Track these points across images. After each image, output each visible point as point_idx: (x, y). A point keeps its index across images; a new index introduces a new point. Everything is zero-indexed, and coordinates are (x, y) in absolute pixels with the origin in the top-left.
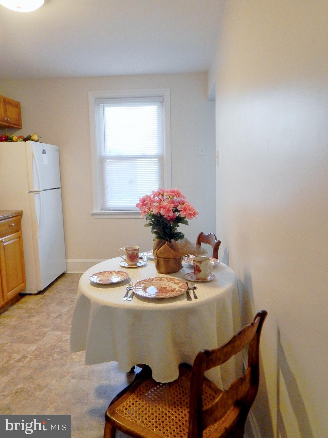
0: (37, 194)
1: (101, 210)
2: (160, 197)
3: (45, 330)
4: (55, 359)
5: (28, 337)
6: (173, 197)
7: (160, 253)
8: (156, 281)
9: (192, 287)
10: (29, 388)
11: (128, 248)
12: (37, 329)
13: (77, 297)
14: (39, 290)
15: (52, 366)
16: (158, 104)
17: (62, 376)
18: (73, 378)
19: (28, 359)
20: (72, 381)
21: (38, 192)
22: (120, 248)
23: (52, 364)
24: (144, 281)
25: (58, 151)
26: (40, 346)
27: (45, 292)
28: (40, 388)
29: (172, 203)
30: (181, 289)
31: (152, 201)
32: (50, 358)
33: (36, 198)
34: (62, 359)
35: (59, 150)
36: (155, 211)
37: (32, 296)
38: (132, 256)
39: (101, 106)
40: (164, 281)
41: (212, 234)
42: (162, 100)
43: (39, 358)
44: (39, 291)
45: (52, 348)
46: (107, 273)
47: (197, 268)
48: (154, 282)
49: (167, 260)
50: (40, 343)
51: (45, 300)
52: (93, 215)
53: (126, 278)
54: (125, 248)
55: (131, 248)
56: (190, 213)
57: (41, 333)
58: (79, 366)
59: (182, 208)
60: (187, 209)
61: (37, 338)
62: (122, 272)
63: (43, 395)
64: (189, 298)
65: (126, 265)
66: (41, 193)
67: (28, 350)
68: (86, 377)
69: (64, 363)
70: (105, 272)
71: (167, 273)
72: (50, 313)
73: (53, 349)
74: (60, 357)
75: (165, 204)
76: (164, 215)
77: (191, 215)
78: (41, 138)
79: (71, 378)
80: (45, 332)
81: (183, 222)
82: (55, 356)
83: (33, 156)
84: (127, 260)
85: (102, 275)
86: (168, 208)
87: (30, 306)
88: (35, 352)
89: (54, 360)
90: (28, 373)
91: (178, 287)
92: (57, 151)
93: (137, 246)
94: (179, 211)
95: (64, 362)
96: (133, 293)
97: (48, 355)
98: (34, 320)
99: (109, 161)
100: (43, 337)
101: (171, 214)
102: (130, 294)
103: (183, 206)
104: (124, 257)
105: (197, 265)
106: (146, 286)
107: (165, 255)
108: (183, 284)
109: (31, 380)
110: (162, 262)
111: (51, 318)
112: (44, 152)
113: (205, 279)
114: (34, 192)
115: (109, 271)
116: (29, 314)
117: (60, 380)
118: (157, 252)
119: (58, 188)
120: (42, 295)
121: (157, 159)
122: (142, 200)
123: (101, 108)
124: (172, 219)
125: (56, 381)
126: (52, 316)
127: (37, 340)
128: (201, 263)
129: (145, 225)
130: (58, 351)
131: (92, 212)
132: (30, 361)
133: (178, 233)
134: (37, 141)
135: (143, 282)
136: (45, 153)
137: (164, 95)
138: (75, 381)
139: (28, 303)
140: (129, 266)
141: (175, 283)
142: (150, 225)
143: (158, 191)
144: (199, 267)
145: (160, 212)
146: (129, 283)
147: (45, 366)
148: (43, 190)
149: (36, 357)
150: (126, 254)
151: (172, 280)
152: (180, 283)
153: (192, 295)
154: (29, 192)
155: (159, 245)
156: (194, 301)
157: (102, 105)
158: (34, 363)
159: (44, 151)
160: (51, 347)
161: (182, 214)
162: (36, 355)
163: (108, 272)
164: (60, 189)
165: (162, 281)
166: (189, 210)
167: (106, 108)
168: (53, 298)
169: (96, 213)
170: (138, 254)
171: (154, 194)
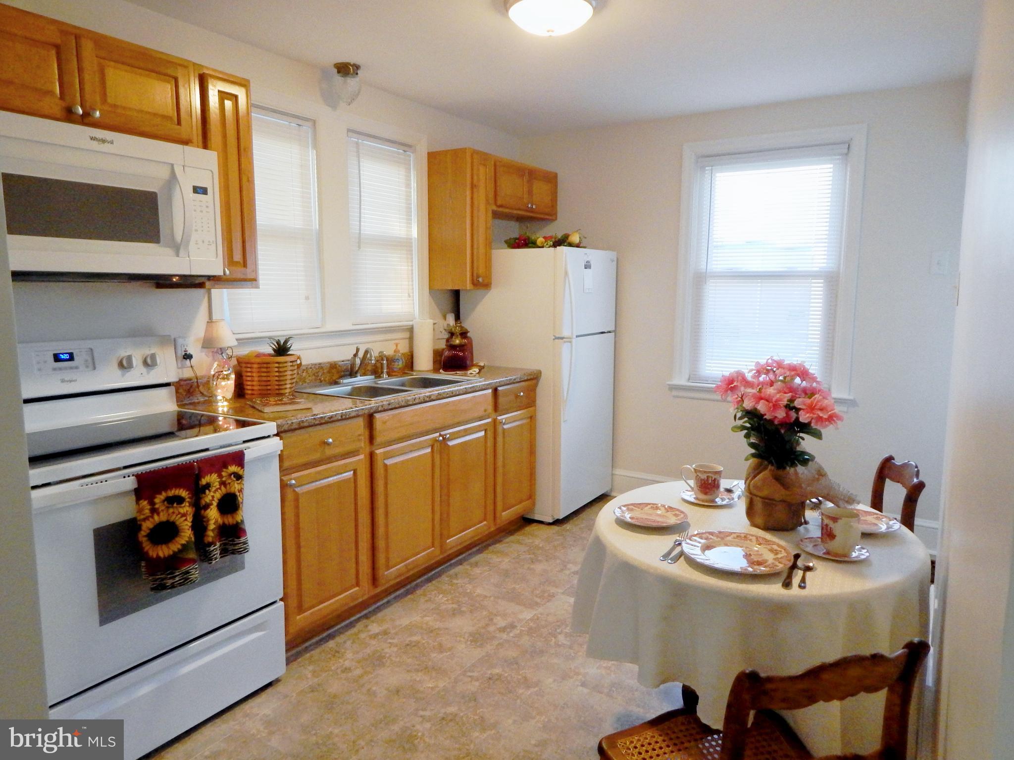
0: (567, 342)
1: (689, 379)
2: (771, 376)
3: (553, 590)
4: (560, 643)
5: (523, 594)
6: (793, 379)
7: (756, 487)
8: (734, 538)
9: (804, 565)
10: (509, 678)
11: (701, 466)
12: (540, 584)
13: (591, 538)
14: (556, 517)
15: (553, 654)
16: (838, 159)
17: (565, 677)
18: (583, 685)
19: (517, 631)
20: (580, 688)
21: (569, 340)
22: (684, 465)
23: (553, 651)
24: (712, 533)
25: (615, 263)
26: (539, 616)
27: (565, 524)
28: (526, 683)
29: (787, 391)
30: (777, 563)
31: (748, 384)
32: (552, 640)
33: (565, 348)
34: (571, 647)
35: (617, 259)
36: (748, 404)
37: (542, 526)
38: (704, 483)
39: (707, 170)
40: (750, 542)
41: (911, 464)
42: (846, 151)
43: (535, 635)
44: (555, 519)
45: (558, 624)
46: (649, 506)
47: (827, 529)
48: (731, 541)
49: (769, 502)
50: (540, 610)
51: (564, 537)
52: (673, 388)
53: (679, 522)
54: (694, 466)
55: (707, 467)
56: (821, 415)
57: (546, 595)
58: (597, 668)
59: (805, 405)
60: (816, 407)
61: (538, 600)
62: (678, 510)
63: (529, 695)
64: (787, 584)
65: (692, 499)
66: (574, 341)
67: (521, 617)
68: (606, 691)
69: (573, 655)
70: (648, 504)
71: (767, 528)
72: (568, 563)
73: (559, 626)
74: (568, 643)
75: (770, 392)
76: (765, 415)
77: (822, 421)
78: (586, 238)
79: (580, 684)
80: (553, 593)
81: (810, 432)
82: (561, 638)
83: (566, 273)
84: (696, 488)
85: (639, 509)
86: (775, 402)
87: (537, 542)
88: (530, 622)
89: (558, 645)
90: (512, 653)
91: (774, 559)
92: (613, 261)
93: (719, 465)
94: (797, 410)
95: (574, 653)
96: (682, 552)
97: (550, 634)
98: (539, 567)
99: (713, 283)
100: (548, 602)
101: (781, 414)
102: (676, 553)
103: (808, 401)
104: (692, 482)
105: (828, 523)
106: (712, 545)
107: (765, 493)
108: (786, 555)
109: (515, 666)
110: (759, 505)
111: (567, 572)
112: (587, 266)
113: (845, 556)
114: (562, 338)
115: (653, 504)
116: (532, 556)
117: (561, 682)
118: (750, 483)
119: (610, 332)
120: (561, 527)
121: (823, 281)
122: (727, 380)
123: (706, 176)
124: (783, 423)
125: (555, 681)
126: (569, 569)
127: (537, 604)
128: (837, 522)
129: (733, 427)
130: (568, 633)
131: (669, 383)
132: (519, 636)
133: (799, 453)
134: (578, 246)
135: (707, 534)
136: (590, 267)
137: (852, 139)
138: (585, 691)
139: (536, 536)
140: (696, 501)
141: (771, 550)
142: (743, 428)
143: (767, 362)
144: (831, 528)
145: (757, 406)
146: (681, 534)
147: (542, 652)
148: (577, 336)
149: (531, 631)
150: (694, 477)
151: (768, 543)
152: (781, 551)
153: (796, 580)
154: (554, 337)
155: (757, 470)
156: (795, 590)
157: (711, 168)
158: (525, 641)
159: (588, 264)
160: (557, 621)
161: (804, 418)
162: (531, 629)
163: (651, 505)
164: (613, 333)
165: (747, 540)
166: (821, 410)
167: (718, 175)
168: (578, 537)
169: (678, 386)
170: (718, 481)
171: (759, 367)
